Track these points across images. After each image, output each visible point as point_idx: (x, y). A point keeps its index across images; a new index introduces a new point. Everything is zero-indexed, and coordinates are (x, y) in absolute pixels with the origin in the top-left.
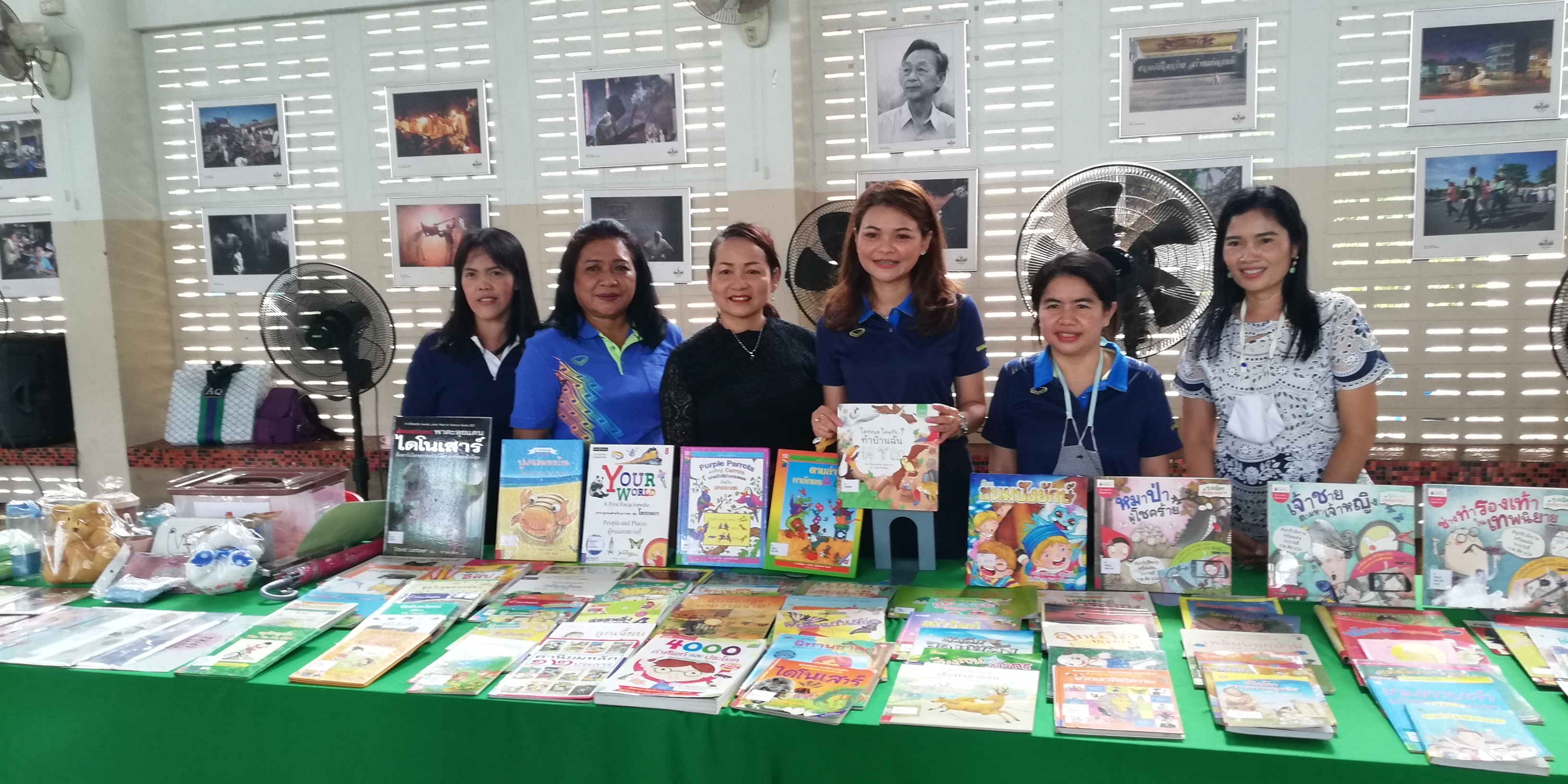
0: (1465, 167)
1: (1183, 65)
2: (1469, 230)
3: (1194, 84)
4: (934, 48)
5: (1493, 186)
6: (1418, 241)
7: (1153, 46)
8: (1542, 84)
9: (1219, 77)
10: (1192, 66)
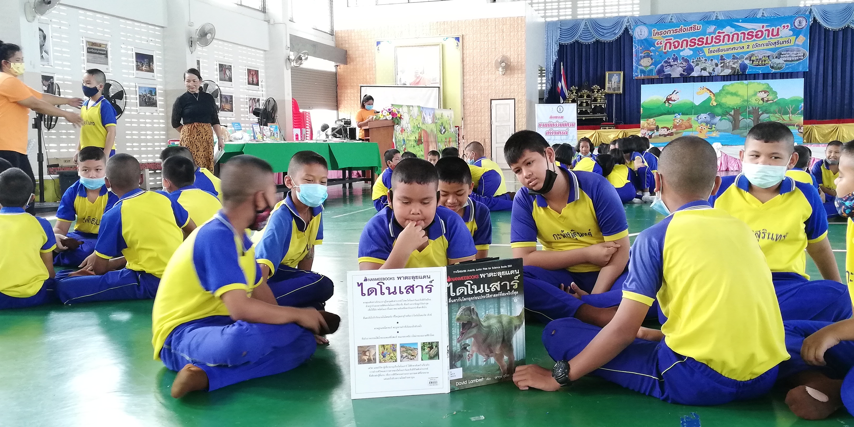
0: (144, 89)
1: (96, 51)
2: (145, 106)
3: (99, 57)
4: (43, 32)
5: (148, 95)
6: (139, 108)
7: (90, 44)
8: (152, 71)
9: (103, 56)
10: (98, 52)
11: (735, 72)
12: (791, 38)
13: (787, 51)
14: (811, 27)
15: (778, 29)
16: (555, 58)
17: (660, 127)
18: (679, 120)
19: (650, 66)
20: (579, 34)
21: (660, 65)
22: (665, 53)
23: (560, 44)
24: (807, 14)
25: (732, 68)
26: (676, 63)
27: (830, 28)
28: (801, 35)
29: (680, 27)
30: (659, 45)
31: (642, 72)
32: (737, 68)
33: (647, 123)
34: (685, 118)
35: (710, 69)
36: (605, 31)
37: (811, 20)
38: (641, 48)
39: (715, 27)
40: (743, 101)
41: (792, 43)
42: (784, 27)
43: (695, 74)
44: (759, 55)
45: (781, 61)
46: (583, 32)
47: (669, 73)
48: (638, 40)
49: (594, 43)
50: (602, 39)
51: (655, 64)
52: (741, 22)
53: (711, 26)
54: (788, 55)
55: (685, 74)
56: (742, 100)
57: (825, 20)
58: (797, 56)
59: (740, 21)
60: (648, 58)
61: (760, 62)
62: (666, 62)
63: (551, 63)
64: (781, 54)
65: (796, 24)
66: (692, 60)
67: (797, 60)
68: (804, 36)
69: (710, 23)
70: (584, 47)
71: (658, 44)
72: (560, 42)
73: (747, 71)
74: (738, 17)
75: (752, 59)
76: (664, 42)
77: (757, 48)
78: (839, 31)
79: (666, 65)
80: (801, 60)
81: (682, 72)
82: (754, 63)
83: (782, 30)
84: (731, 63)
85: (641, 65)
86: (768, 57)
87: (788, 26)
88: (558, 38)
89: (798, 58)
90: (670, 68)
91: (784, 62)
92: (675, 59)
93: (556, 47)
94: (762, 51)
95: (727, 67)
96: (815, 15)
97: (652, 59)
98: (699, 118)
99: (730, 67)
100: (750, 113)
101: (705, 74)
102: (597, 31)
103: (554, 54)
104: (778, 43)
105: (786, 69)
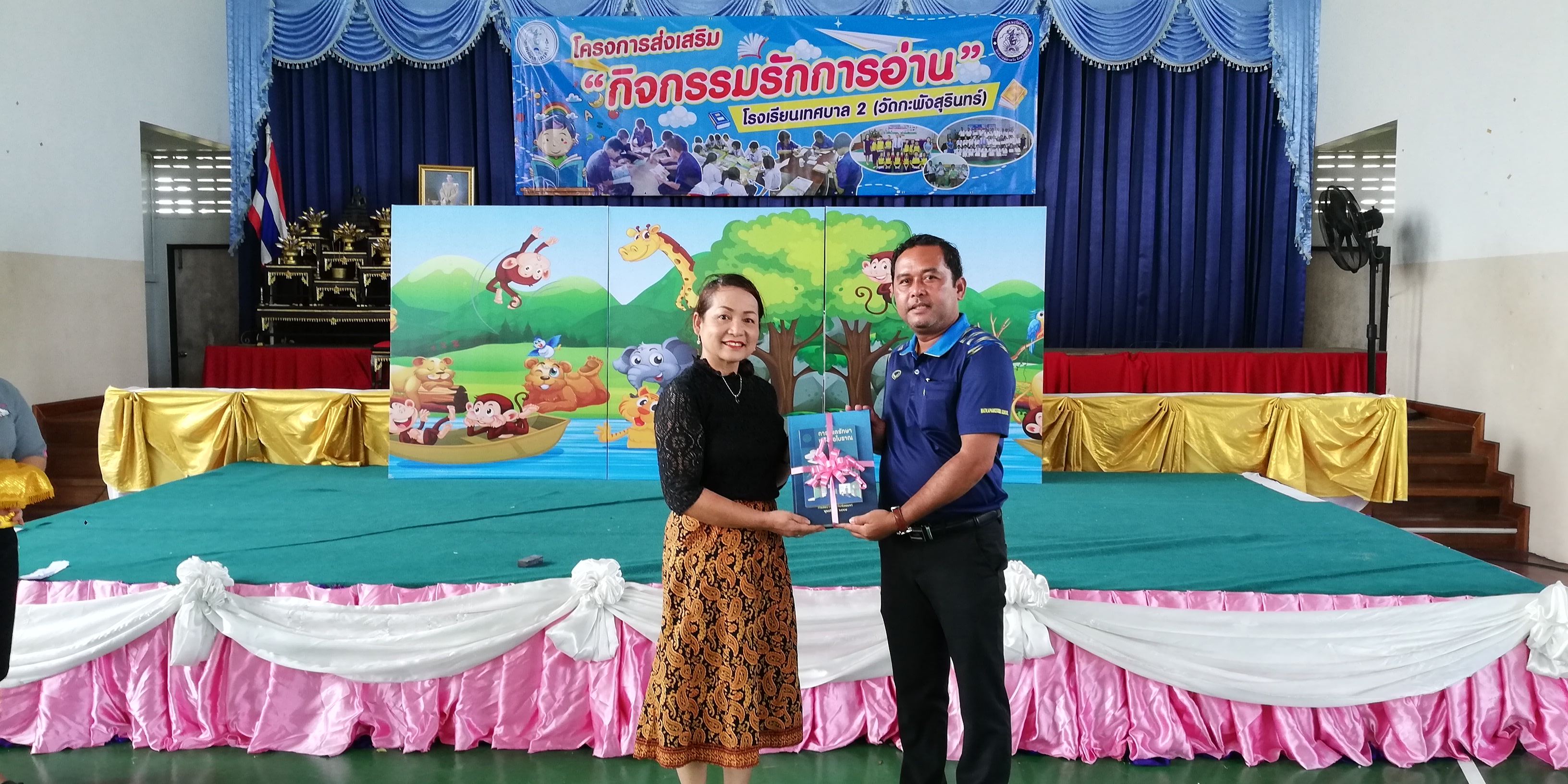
11: (822, 188)
12: (985, 87)
13: (976, 127)
14: (1043, 57)
15: (949, 56)
16: (261, 112)
17: (472, 392)
18: (549, 365)
19: (568, 155)
20: (338, 36)
21: (599, 152)
22: (614, 115)
23: (275, 66)
24: (1031, 13)
25: (815, 175)
26: (646, 150)
27: (1097, 60)
28: (1014, 80)
29: (655, 32)
30: (594, 88)
31: (543, 171)
32: (831, 176)
33: (416, 374)
34: (577, 357)
35: (748, 176)
36: (421, 31)
37: (1043, 34)
38: (536, 95)
39: (762, 38)
40: (807, 295)
41: (989, 105)
42: (966, 50)
43: (703, 188)
44: (893, 137)
45: (956, 158)
46: (351, 29)
47: (627, 180)
48: (529, 68)
49: (389, 67)
50: (415, 57)
51: (582, 149)
52: (841, 28)
53: (751, 35)
54: (977, 143)
55: (676, 186)
56: (801, 289)
57: (1085, 35)
58: (1002, 146)
59: (838, 24)
60: (561, 130)
61: (898, 161)
62: (616, 145)
63: (247, 128)
64: (957, 137)
65: (1002, 43)
66: (694, 144)
67: (1004, 159)
68: (1024, 84)
69: (748, 25)
70: (356, 81)
71: (589, 84)
72: (277, 58)
73: (859, 186)
74: (832, 12)
75: (873, 148)
76: (608, 78)
77: (887, 115)
78: (1123, 72)
79: (617, 154)
80: (1016, 160)
81: (667, 181)
82: (881, 161)
83: (960, 60)
84: (812, 160)
85: (536, 151)
86: (921, 143)
87: (976, 49)
88: (267, 43)
89: (1005, 151)
90: (628, 164)
91: (966, 163)
92: (645, 138)
93: (262, 74)
94: (902, 124)
95: (804, 172)
96: (1056, 18)
97: (573, 136)
98: (633, 360)
99: (808, 172)
100: (834, 346)
101: (736, 189)
102: (394, 30)
103: (255, 98)
104: (948, 100)
105: (973, 186)
